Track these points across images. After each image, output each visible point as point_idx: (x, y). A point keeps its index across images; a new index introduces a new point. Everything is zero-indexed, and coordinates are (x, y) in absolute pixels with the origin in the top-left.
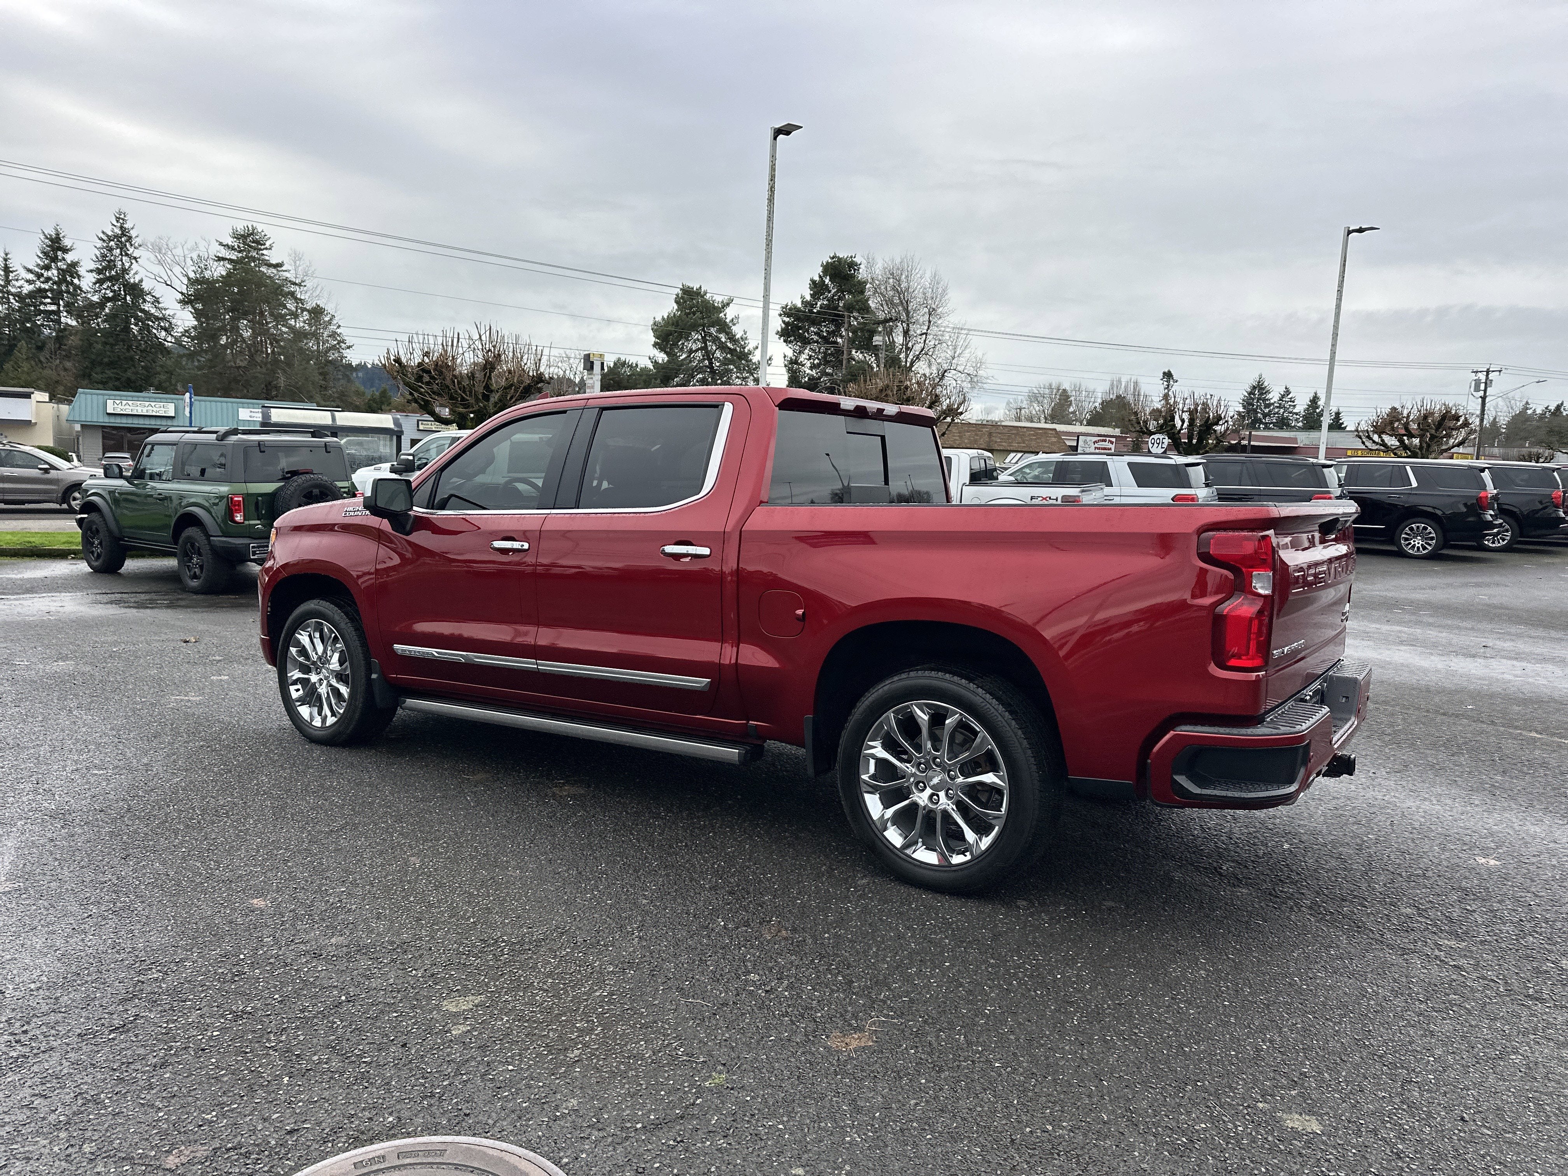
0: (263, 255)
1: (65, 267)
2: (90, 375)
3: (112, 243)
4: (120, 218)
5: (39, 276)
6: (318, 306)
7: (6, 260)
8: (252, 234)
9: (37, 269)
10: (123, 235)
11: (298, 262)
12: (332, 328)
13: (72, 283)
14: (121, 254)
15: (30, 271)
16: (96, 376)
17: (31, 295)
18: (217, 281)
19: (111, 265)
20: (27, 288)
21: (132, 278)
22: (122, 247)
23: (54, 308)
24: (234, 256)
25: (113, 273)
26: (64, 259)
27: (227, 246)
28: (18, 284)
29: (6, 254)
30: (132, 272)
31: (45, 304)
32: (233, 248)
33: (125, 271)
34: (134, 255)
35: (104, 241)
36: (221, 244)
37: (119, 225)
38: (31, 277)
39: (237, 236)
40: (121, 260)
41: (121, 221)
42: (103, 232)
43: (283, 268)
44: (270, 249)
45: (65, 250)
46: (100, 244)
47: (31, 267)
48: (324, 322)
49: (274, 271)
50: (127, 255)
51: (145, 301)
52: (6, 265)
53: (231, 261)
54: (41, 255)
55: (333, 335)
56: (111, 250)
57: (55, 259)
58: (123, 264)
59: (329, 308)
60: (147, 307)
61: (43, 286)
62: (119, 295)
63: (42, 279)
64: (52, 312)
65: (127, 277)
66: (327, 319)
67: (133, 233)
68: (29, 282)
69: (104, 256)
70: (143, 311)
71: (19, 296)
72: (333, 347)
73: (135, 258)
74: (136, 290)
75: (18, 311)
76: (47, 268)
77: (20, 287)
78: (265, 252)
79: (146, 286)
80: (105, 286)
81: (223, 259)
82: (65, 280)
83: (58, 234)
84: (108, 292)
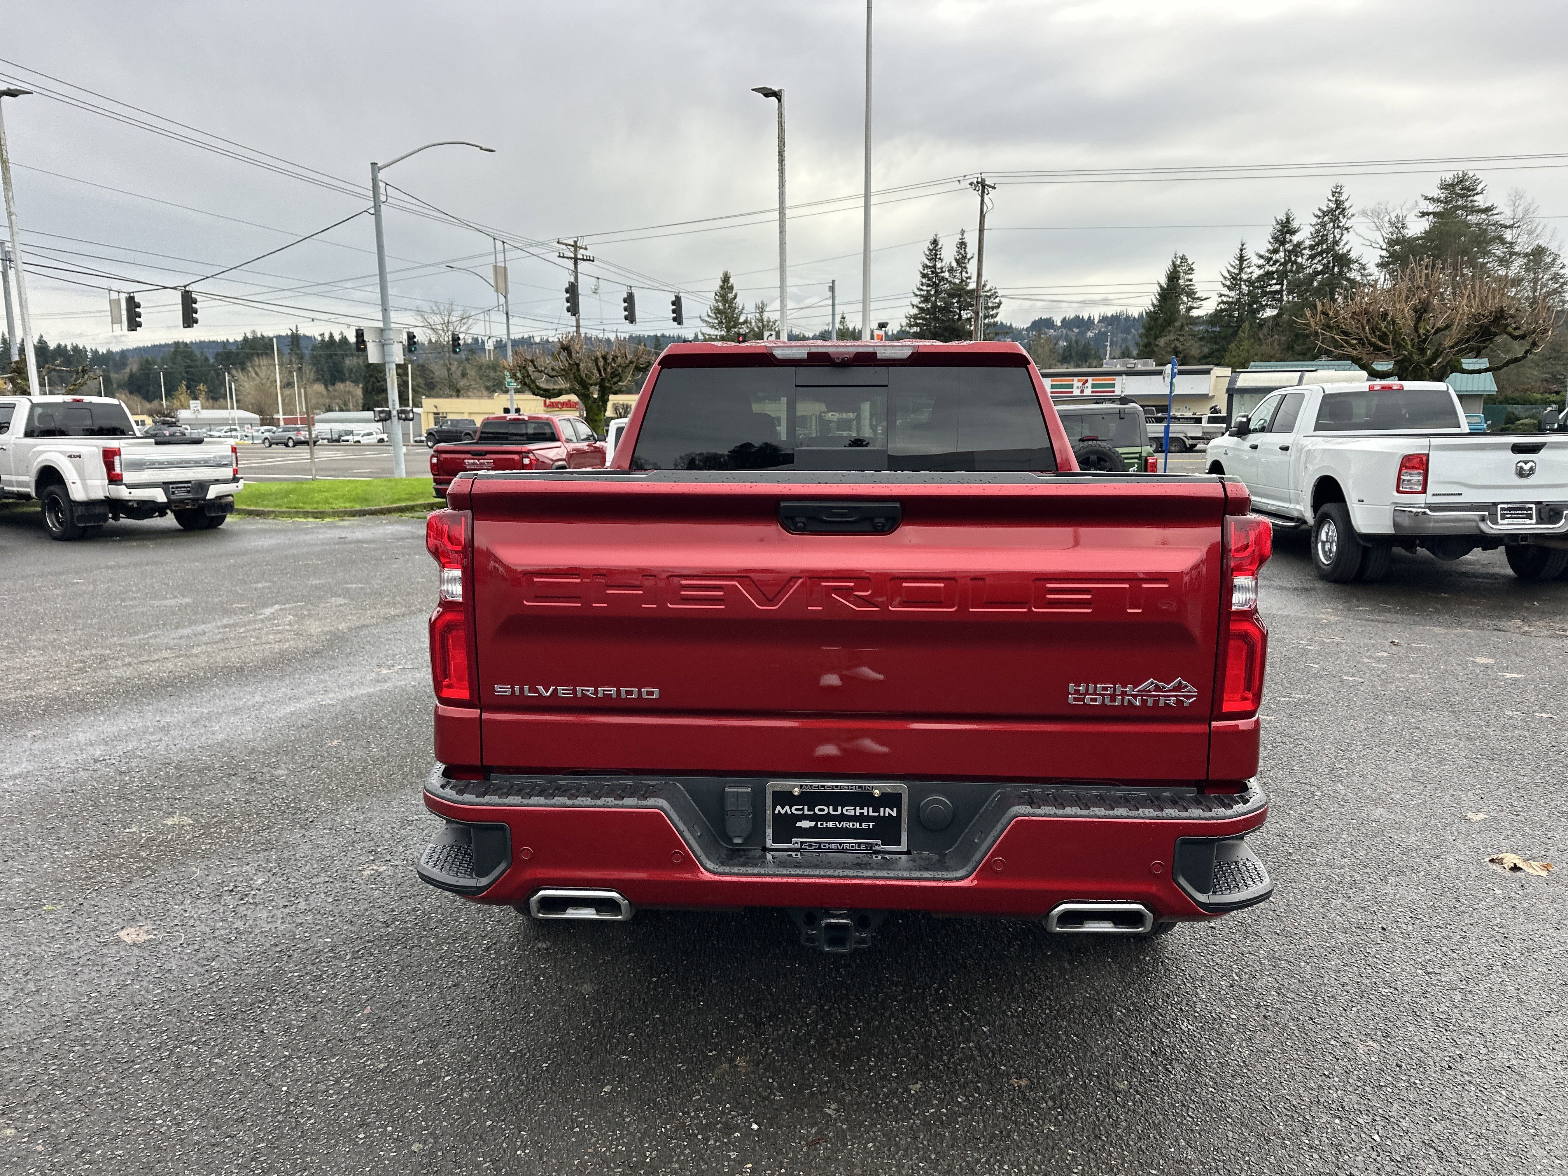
0: (1472, 201)
1: (1291, 248)
2: (1293, 348)
3: (1326, 218)
4: (1336, 192)
5: (1269, 260)
6: (1540, 247)
7: (1241, 250)
8: (1461, 181)
9: (1267, 254)
10: (1337, 208)
11: (1518, 202)
12: (1554, 269)
13: (1295, 262)
14: (1334, 228)
15: (1261, 257)
16: (1297, 348)
17: (1260, 278)
18: (1418, 238)
19: (1323, 240)
20: (1258, 272)
21: (1341, 249)
22: (1335, 220)
23: (1278, 287)
24: (1440, 208)
25: (1325, 246)
26: (1291, 241)
27: (1432, 200)
28: (1249, 270)
29: (1243, 245)
30: (1342, 243)
31: (1271, 285)
32: (1439, 201)
33: (1336, 243)
34: (1347, 226)
35: (1319, 217)
36: (1426, 198)
37: (1334, 199)
38: (1262, 262)
39: (1445, 186)
40: (1333, 233)
41: (1337, 195)
42: (1320, 209)
43: (1494, 212)
44: (1481, 193)
45: (1293, 232)
46: (1314, 220)
47: (1262, 253)
48: (1546, 263)
49: (1484, 216)
50: (1338, 227)
51: (1350, 270)
52: (1241, 255)
53: (1435, 214)
54: (1272, 241)
55: (1555, 278)
56: (1324, 225)
57: (1283, 243)
58: (1335, 237)
59: (1553, 247)
60: (1352, 275)
61: (1271, 269)
62: (1328, 267)
63: (1271, 263)
64: (1276, 292)
65: (1337, 248)
66: (1549, 260)
67: (1347, 204)
68: (1260, 267)
69: (1318, 231)
70: (1348, 279)
71: (1250, 282)
72: (1555, 291)
73: (1347, 229)
74: (1344, 261)
75: (1247, 295)
76: (1276, 251)
77: (1251, 273)
78: (1475, 198)
79: (1353, 255)
80: (1316, 261)
81: (1428, 214)
82: (1290, 260)
83: (1288, 219)
84: (1318, 266)
